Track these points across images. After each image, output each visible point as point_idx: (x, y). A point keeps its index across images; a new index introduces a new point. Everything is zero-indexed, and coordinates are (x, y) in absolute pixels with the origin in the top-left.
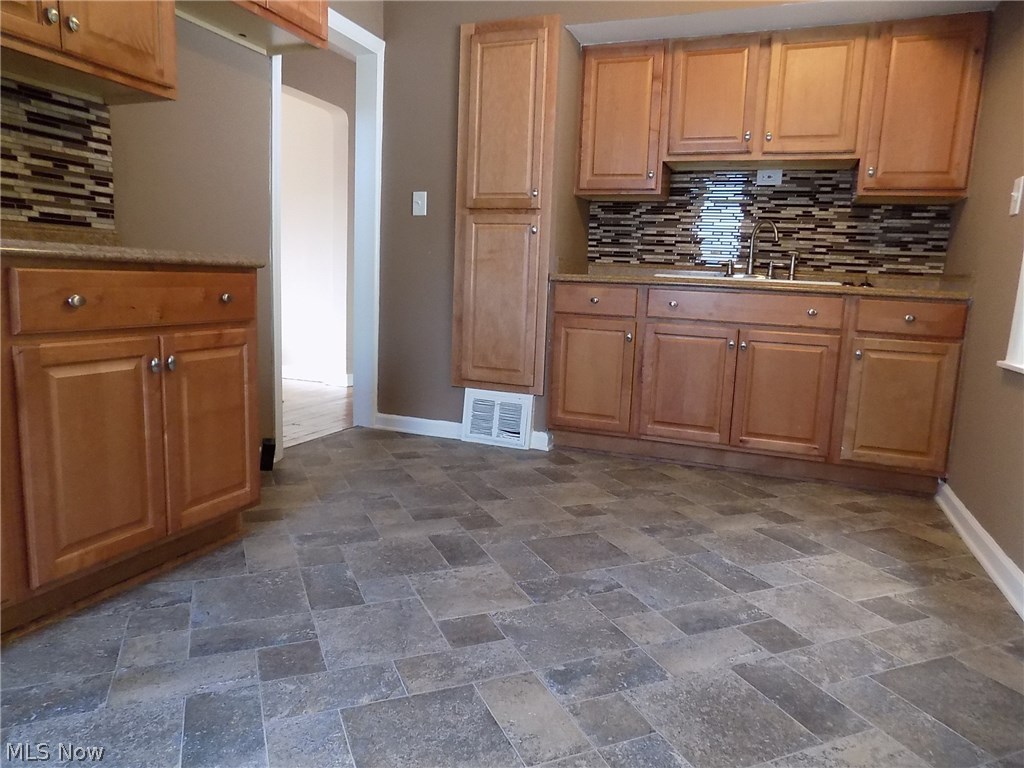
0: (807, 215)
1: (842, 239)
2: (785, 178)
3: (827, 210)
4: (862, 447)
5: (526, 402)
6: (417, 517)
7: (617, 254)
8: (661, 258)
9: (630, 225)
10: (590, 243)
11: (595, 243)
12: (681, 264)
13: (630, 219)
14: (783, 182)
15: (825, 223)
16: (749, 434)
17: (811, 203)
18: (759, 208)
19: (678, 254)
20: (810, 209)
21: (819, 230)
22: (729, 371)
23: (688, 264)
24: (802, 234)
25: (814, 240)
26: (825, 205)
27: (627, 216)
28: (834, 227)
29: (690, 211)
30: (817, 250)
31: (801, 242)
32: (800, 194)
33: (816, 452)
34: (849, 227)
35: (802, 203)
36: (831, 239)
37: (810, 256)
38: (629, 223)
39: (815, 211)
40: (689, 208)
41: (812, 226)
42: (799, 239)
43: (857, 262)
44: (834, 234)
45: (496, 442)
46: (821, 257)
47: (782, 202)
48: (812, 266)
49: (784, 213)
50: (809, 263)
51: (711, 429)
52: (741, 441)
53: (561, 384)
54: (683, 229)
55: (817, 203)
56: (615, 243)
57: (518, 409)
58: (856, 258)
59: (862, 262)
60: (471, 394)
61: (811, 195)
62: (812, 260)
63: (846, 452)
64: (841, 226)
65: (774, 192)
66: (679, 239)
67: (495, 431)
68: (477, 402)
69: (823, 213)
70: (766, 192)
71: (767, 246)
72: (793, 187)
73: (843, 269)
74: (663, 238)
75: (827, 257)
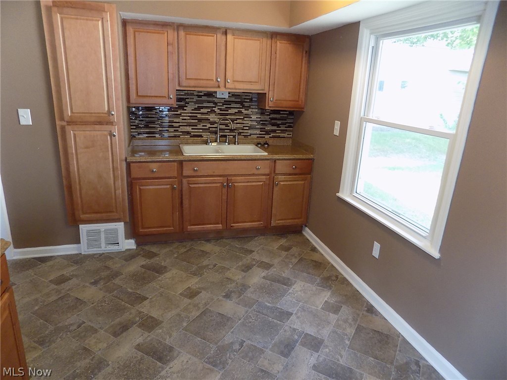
0: (240, 112)
1: (255, 123)
2: (229, 95)
3: (248, 110)
4: (279, 220)
5: (120, 226)
6: (116, 334)
7: (147, 133)
8: (172, 134)
9: (154, 118)
10: (132, 127)
11: (135, 127)
12: (183, 137)
13: (153, 114)
14: (229, 96)
15: (247, 116)
16: (234, 223)
17: (241, 107)
18: (218, 109)
19: (181, 132)
20: (241, 110)
21: (245, 119)
22: (224, 197)
23: (186, 137)
24: (238, 121)
25: (243, 123)
26: (247, 108)
27: (152, 112)
28: (251, 118)
29: (186, 110)
30: (245, 128)
31: (238, 125)
32: (236, 103)
33: (262, 225)
34: (257, 118)
35: (238, 107)
36: (250, 123)
37: (242, 131)
38: (153, 116)
39: (243, 110)
40: (185, 108)
41: (243, 117)
42: (237, 123)
43: (261, 133)
44: (251, 121)
45: (105, 251)
46: (247, 131)
47: (229, 106)
48: (243, 135)
49: (230, 111)
50: (242, 134)
51: (218, 224)
52: (231, 226)
53: (139, 215)
54: (183, 119)
55: (243, 107)
56: (146, 127)
57: (116, 231)
58: (261, 131)
59: (263, 133)
60: (84, 228)
61: (241, 103)
62: (243, 133)
63: (273, 224)
64: (254, 117)
65: (225, 101)
66: (181, 124)
67: (103, 245)
68: (88, 232)
69: (246, 111)
70: (222, 101)
71: (223, 127)
72: (233, 99)
73: (255, 136)
74: (173, 124)
75: (249, 131)
